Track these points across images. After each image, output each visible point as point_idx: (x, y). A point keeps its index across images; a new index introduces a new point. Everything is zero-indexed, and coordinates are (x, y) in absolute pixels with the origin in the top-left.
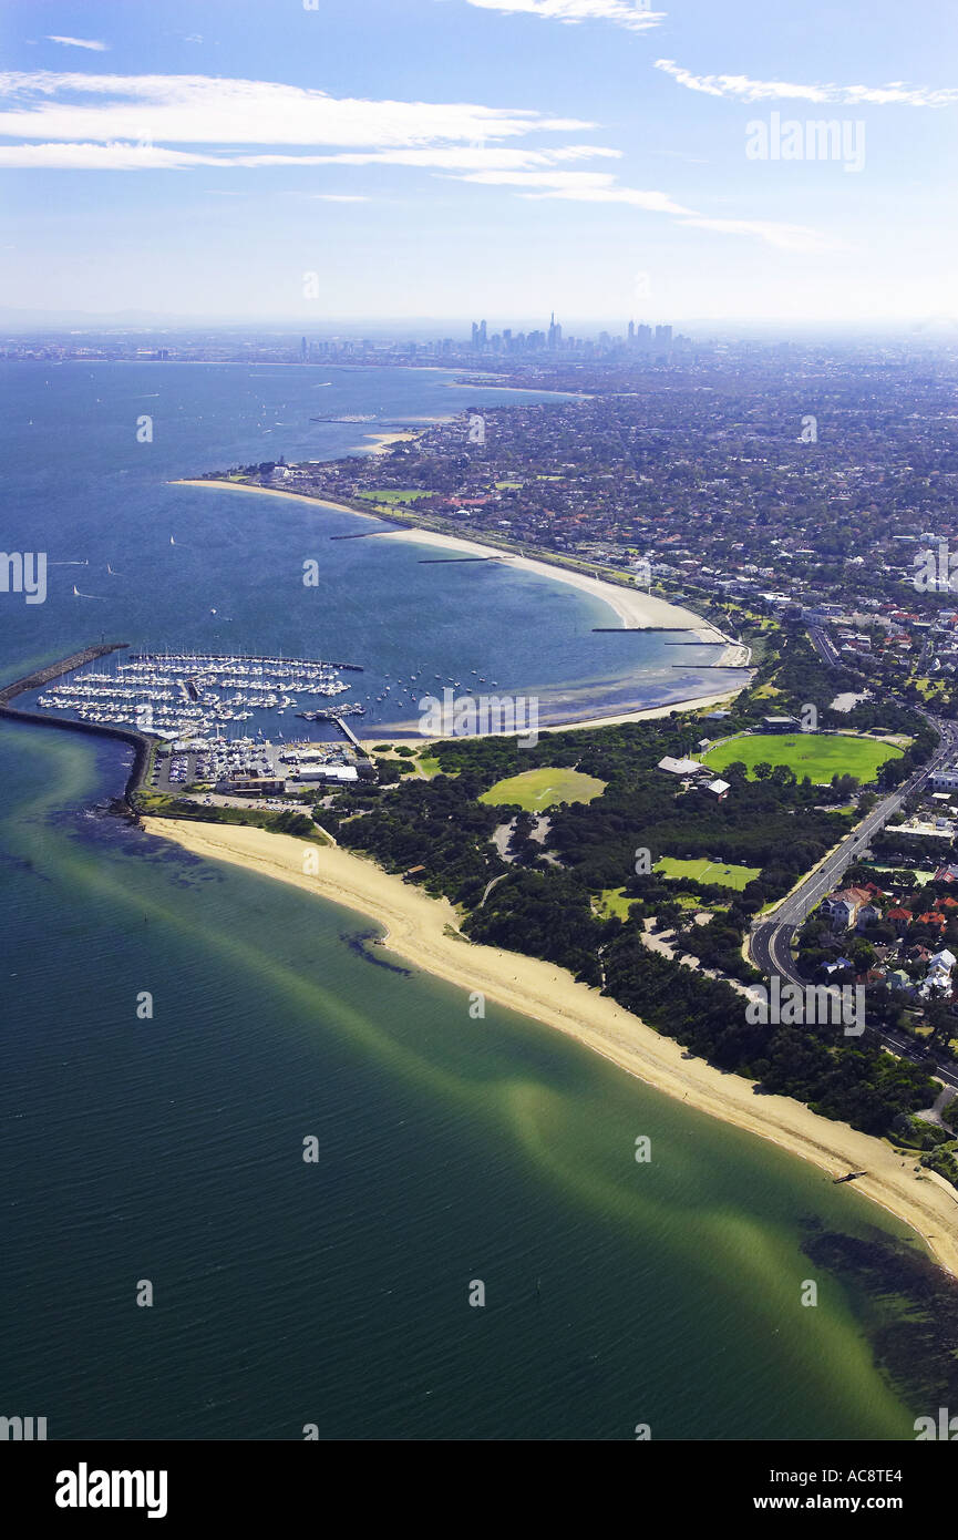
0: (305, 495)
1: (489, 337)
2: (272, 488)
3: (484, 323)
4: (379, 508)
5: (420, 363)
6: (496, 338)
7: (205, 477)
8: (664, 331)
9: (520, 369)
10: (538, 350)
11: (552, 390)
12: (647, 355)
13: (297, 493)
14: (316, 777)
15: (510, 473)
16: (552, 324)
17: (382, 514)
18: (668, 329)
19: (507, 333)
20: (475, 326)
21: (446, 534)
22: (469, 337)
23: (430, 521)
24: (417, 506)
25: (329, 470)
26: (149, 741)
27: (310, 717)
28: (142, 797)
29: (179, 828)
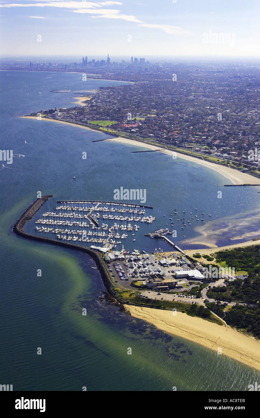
0: (71, 122)
1: (88, 62)
2: (57, 119)
3: (86, 57)
4: (101, 128)
5: (69, 71)
6: (90, 62)
7: (31, 115)
8: (142, 60)
9: (104, 73)
10: (104, 66)
11: (120, 80)
12: (141, 68)
13: (67, 122)
14: (184, 276)
15: (138, 114)
16: (108, 58)
17: (104, 131)
18: (144, 59)
19: (93, 60)
20: (83, 58)
21: (133, 139)
22: (81, 62)
23: (124, 134)
24: (113, 127)
25: (73, 112)
26: (97, 253)
27: (153, 236)
28: (118, 292)
29: (146, 313)
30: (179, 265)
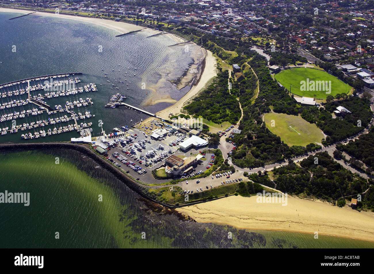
26: (83, 146)
27: (114, 106)
28: (156, 195)
29: (207, 211)
30: (171, 133)
